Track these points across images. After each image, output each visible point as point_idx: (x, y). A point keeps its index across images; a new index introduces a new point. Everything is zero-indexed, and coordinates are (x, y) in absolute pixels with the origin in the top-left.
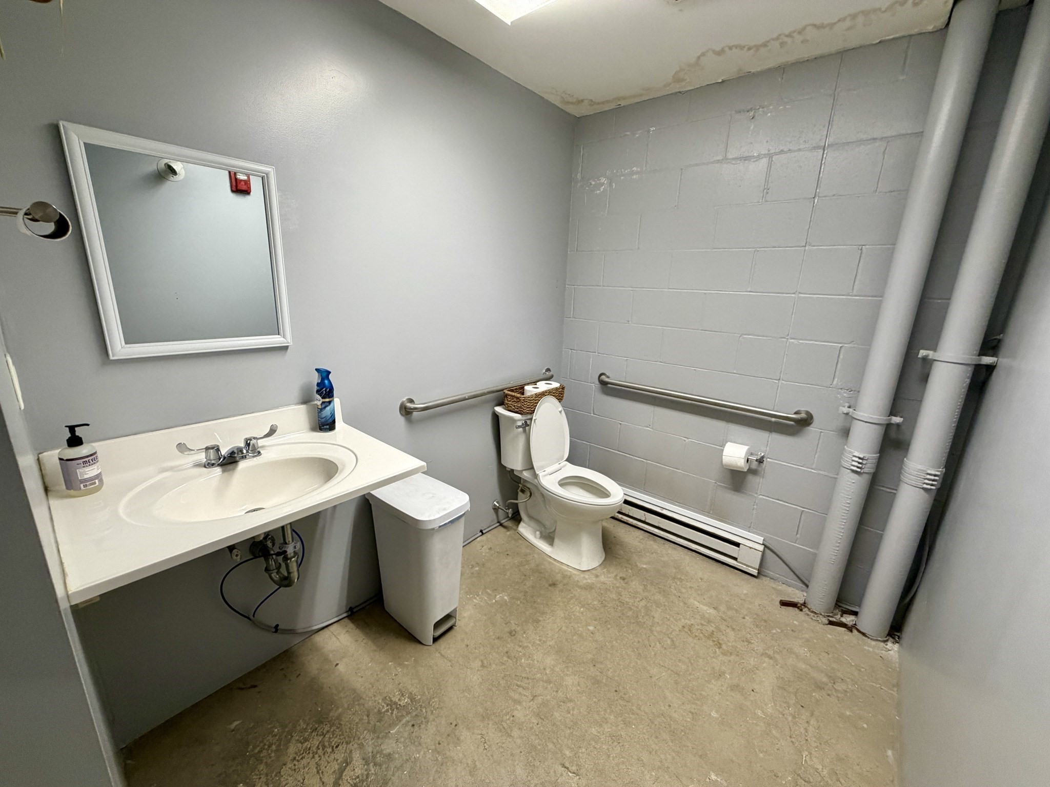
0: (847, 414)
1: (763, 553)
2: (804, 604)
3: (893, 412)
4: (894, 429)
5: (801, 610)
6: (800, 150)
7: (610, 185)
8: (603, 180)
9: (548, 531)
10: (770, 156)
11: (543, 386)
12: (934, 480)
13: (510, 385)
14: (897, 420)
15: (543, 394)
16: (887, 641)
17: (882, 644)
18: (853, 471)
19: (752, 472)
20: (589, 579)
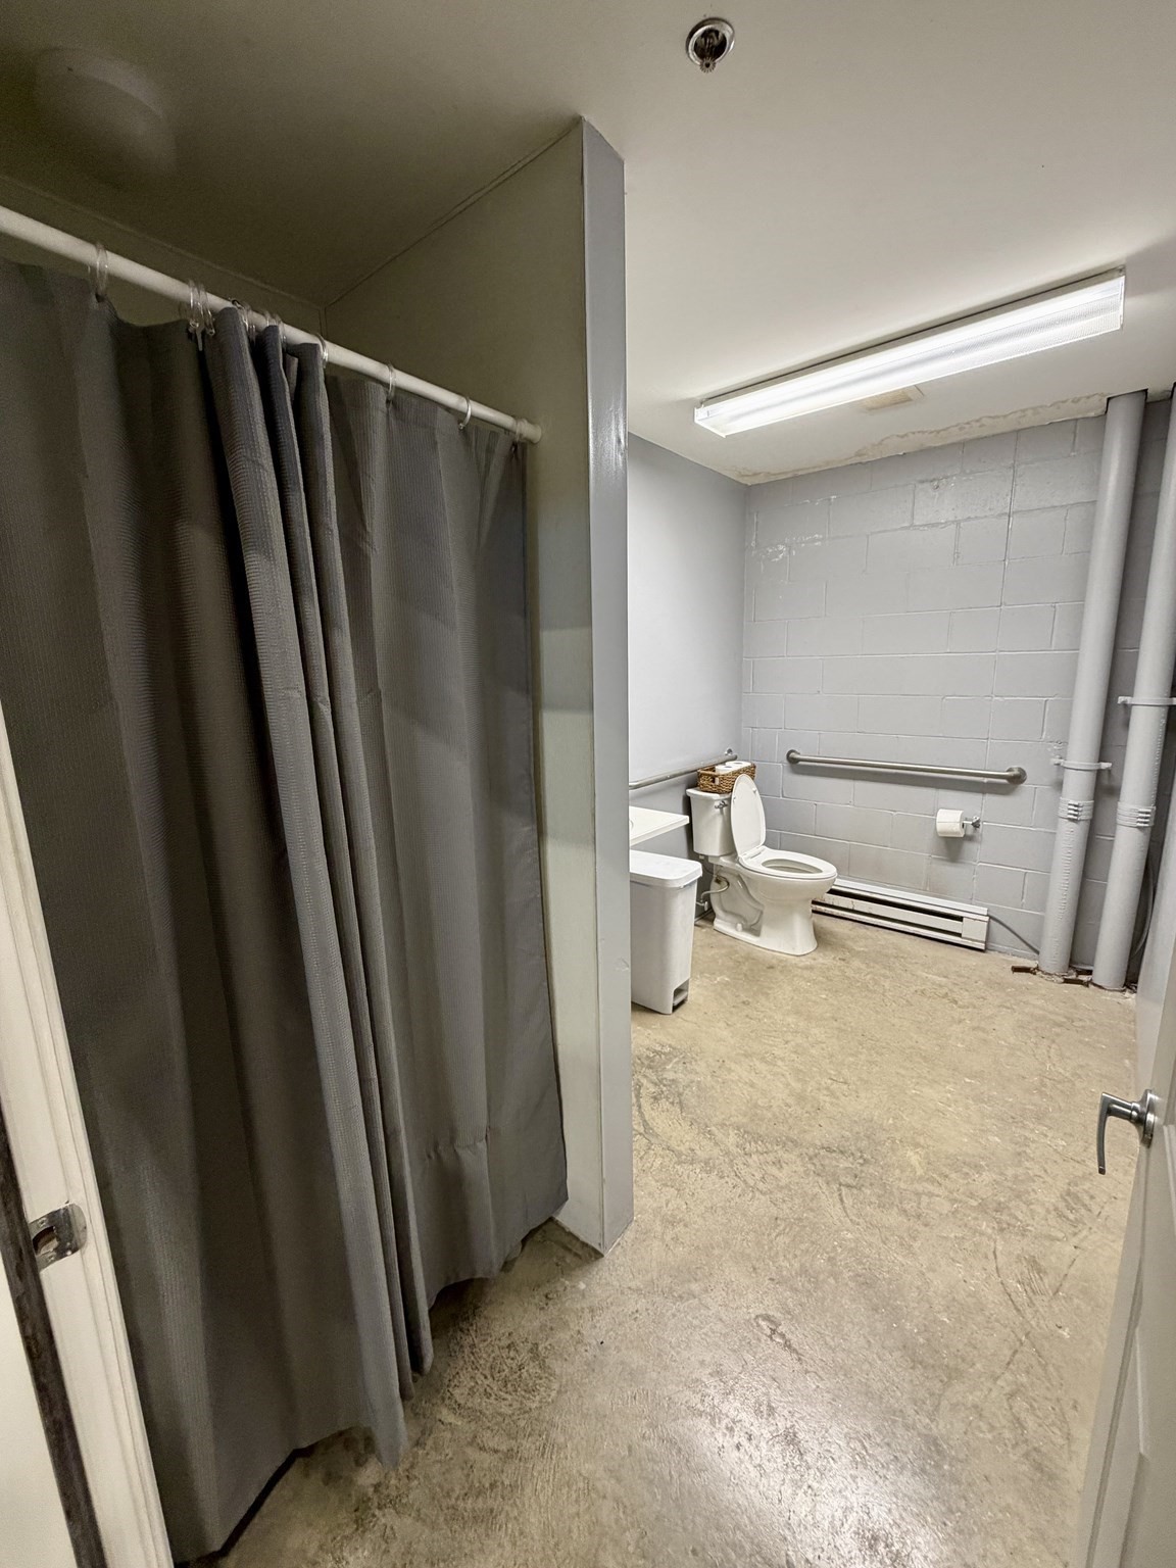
0: (1058, 764)
1: (989, 922)
2: (1037, 968)
3: (1101, 759)
4: (1106, 775)
5: (1035, 974)
6: (986, 517)
7: (790, 552)
8: (781, 547)
9: (749, 924)
10: (958, 523)
11: (733, 766)
12: (1146, 818)
13: (702, 766)
14: (1105, 765)
15: (738, 772)
16: (1124, 991)
17: (1119, 994)
18: (1070, 819)
19: (968, 838)
20: (808, 962)
